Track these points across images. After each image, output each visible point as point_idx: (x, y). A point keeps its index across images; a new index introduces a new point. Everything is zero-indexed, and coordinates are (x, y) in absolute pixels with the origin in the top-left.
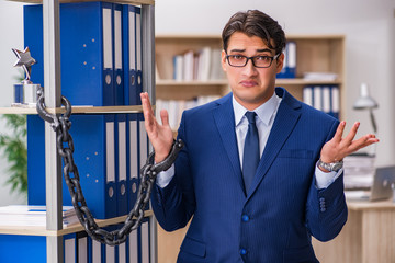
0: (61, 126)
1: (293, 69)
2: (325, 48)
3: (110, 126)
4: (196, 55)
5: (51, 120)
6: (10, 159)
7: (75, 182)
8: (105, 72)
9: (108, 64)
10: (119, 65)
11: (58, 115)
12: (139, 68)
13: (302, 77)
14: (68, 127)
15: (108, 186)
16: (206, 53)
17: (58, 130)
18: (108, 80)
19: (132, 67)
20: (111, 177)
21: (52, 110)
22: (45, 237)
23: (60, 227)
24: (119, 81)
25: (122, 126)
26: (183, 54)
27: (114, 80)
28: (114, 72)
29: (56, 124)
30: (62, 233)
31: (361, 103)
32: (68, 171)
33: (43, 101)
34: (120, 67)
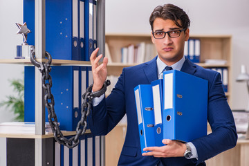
0: (44, 69)
1: (198, 57)
2: (219, 44)
3: (76, 73)
4: (136, 47)
5: (39, 66)
6: (16, 112)
7: (51, 106)
8: (73, 39)
9: (75, 34)
10: (82, 36)
11: (43, 63)
12: (95, 39)
13: (204, 62)
14: (49, 70)
15: (74, 110)
16: (143, 45)
17: (43, 72)
18: (75, 44)
19: (91, 37)
20: (76, 105)
21: (39, 59)
22: (34, 139)
23: (43, 133)
24: (82, 45)
25: (84, 73)
26: (127, 47)
27: (79, 44)
28: (79, 40)
29: (42, 68)
30: (45, 137)
31: (241, 78)
32: (47, 98)
33: (34, 54)
34: (83, 37)
